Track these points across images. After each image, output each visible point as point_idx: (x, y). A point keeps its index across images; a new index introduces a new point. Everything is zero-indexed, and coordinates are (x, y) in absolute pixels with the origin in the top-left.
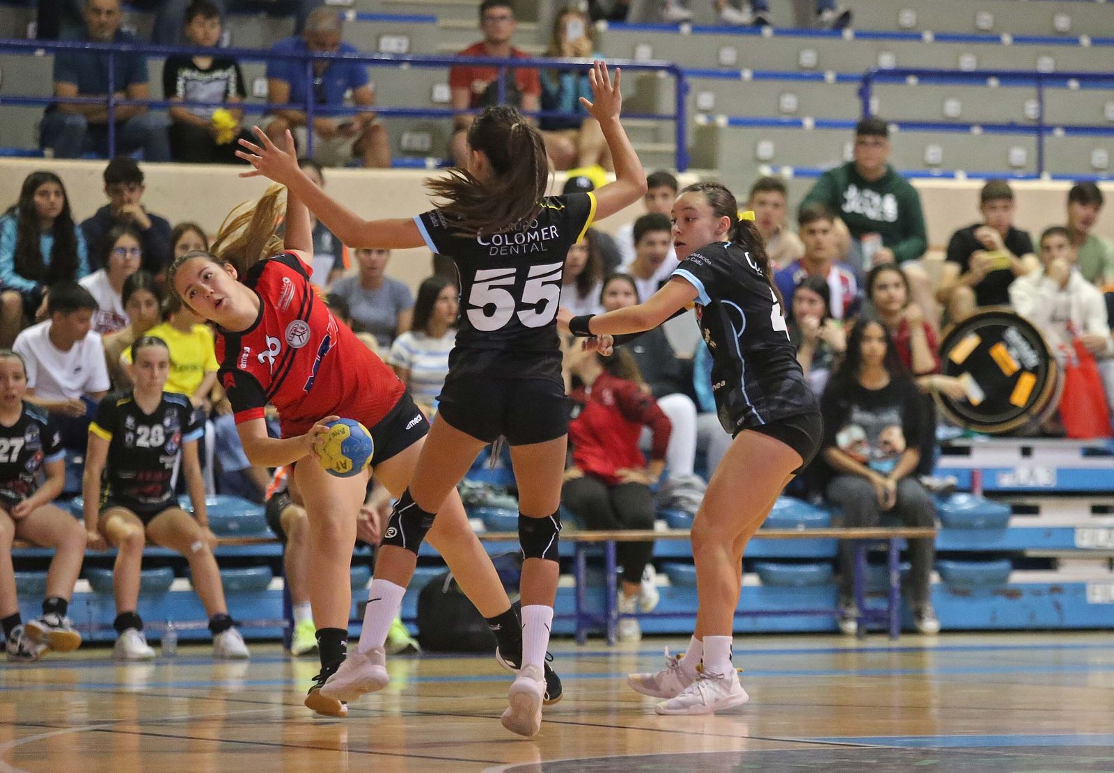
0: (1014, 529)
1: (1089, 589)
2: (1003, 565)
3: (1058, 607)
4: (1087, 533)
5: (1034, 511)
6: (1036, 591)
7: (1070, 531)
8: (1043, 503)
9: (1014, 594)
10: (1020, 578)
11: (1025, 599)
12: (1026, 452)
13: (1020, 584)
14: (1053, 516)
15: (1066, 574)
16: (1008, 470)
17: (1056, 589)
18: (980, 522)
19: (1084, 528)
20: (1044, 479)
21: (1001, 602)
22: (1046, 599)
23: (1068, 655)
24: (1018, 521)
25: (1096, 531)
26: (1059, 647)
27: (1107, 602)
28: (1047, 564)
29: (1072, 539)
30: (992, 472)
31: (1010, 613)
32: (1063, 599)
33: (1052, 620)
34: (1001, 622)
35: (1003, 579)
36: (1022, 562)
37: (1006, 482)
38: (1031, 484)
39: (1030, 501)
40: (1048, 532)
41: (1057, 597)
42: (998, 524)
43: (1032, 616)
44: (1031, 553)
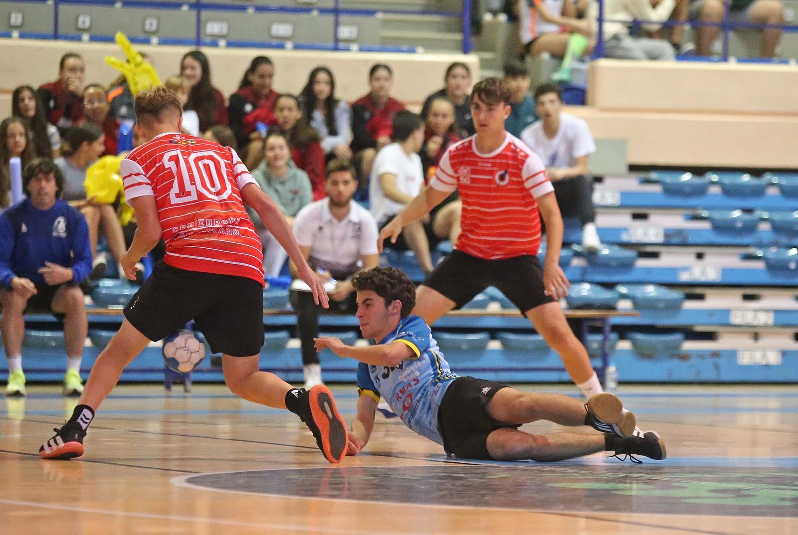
0: (687, 310)
1: (740, 354)
2: (678, 337)
3: (717, 367)
4: (739, 314)
5: (700, 297)
6: (701, 355)
7: (727, 312)
8: (708, 292)
9: (685, 357)
10: (689, 346)
11: (693, 361)
12: (700, 256)
13: (691, 351)
14: (714, 301)
15: (722, 344)
16: (686, 269)
17: (715, 354)
18: (662, 305)
19: (736, 310)
20: (712, 275)
21: (676, 363)
22: (709, 361)
23: (723, 402)
24: (690, 305)
25: (745, 312)
26: (717, 396)
27: (752, 364)
28: (710, 336)
29: (728, 317)
30: (675, 270)
31: (682, 370)
32: (721, 361)
33: (712, 376)
34: (675, 377)
35: (677, 346)
36: (691, 334)
37: (684, 277)
38: (703, 279)
39: (698, 291)
40: (711, 313)
41: (716, 359)
42: (674, 307)
43: (699, 373)
44: (699, 329)
